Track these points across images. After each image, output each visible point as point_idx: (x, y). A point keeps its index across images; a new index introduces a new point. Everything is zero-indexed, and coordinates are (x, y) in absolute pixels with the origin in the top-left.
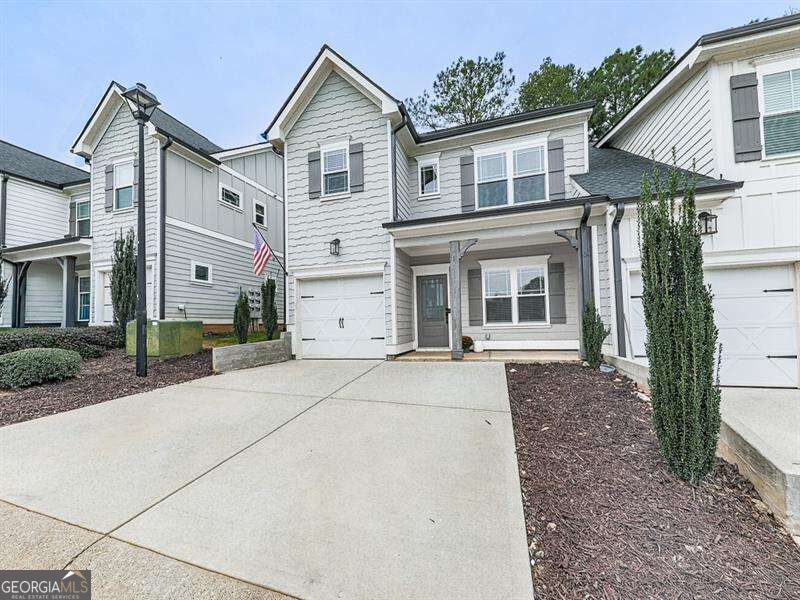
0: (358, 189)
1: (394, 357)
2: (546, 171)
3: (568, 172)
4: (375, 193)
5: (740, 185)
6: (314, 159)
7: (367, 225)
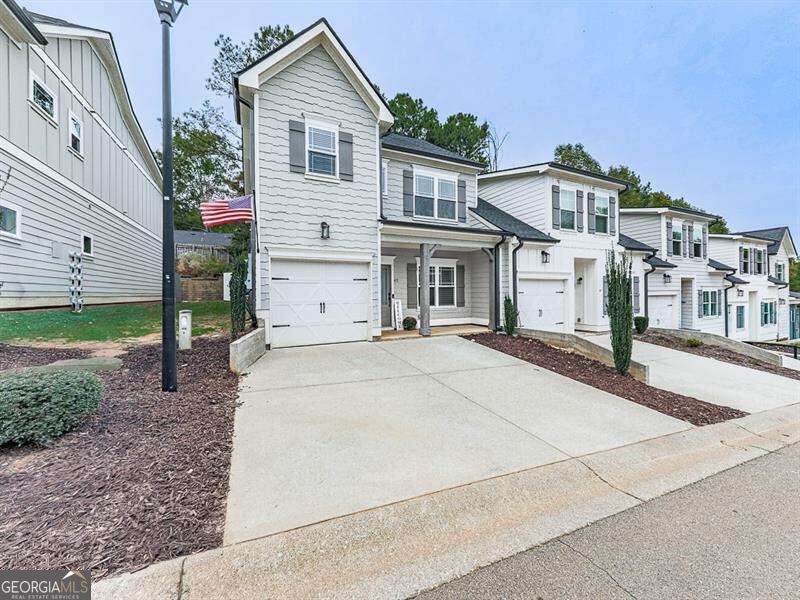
0: (348, 178)
1: (377, 339)
2: (456, 200)
3: (468, 205)
4: (364, 187)
5: (559, 241)
6: (296, 129)
7: (356, 215)
